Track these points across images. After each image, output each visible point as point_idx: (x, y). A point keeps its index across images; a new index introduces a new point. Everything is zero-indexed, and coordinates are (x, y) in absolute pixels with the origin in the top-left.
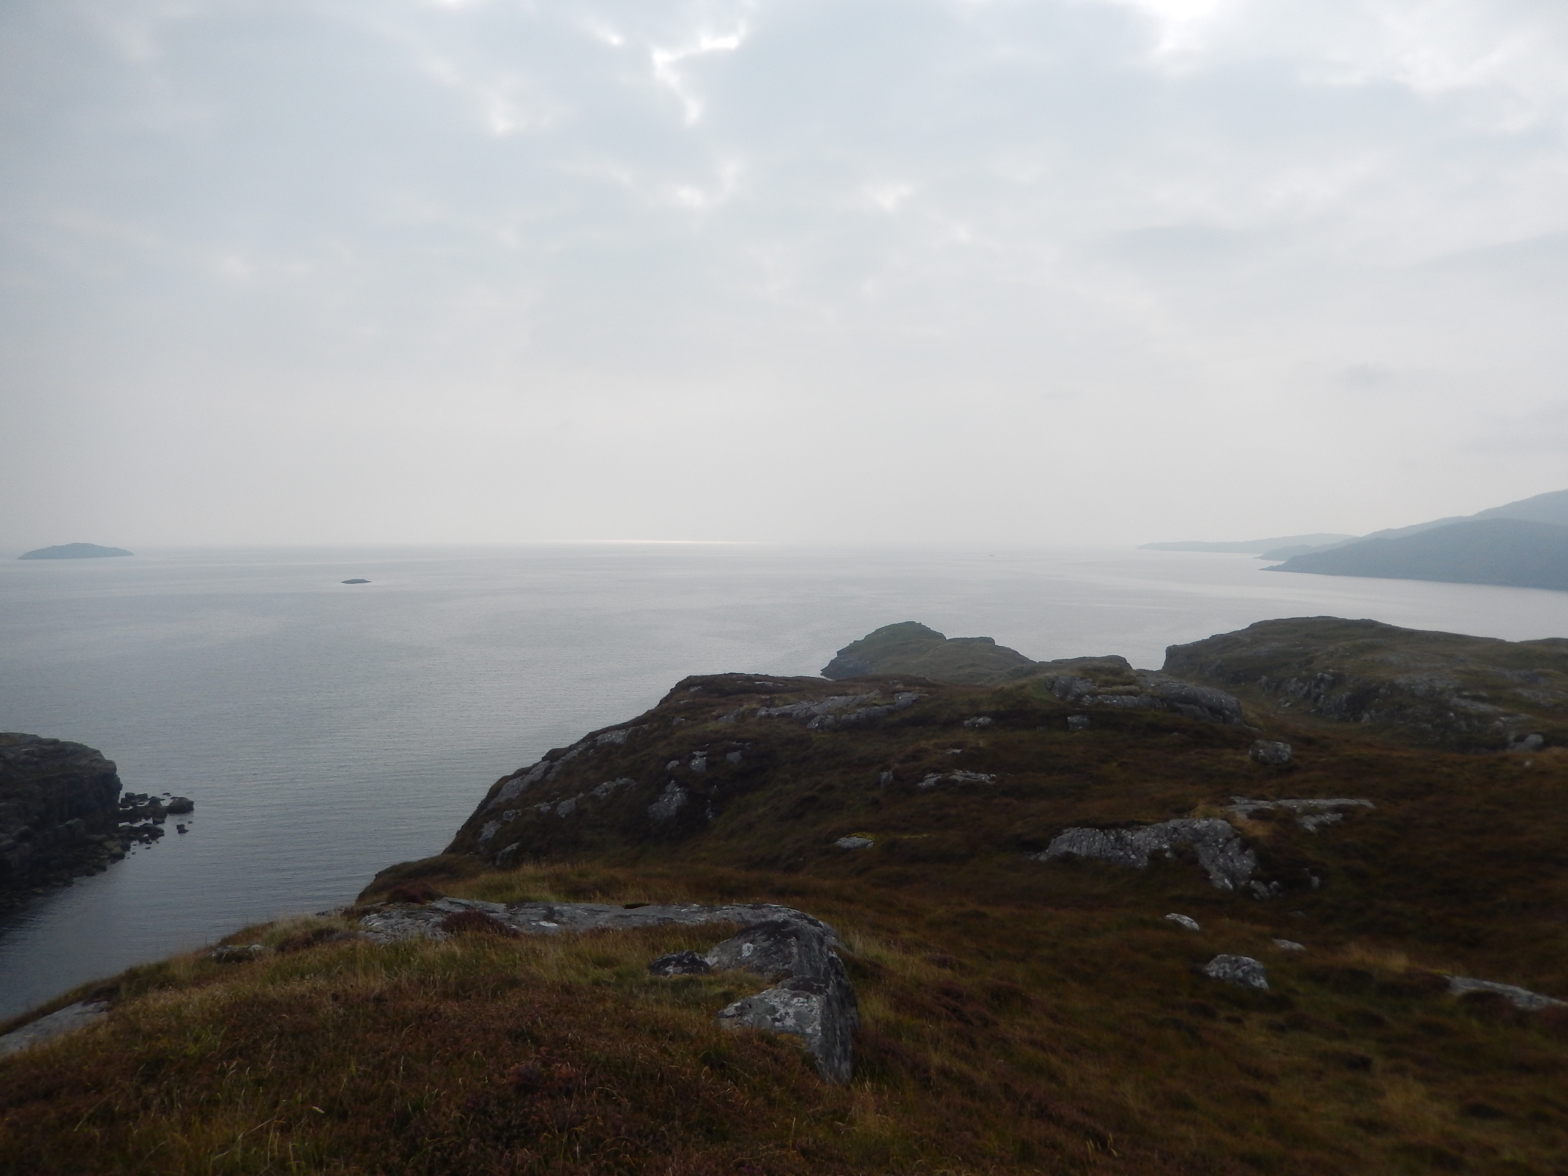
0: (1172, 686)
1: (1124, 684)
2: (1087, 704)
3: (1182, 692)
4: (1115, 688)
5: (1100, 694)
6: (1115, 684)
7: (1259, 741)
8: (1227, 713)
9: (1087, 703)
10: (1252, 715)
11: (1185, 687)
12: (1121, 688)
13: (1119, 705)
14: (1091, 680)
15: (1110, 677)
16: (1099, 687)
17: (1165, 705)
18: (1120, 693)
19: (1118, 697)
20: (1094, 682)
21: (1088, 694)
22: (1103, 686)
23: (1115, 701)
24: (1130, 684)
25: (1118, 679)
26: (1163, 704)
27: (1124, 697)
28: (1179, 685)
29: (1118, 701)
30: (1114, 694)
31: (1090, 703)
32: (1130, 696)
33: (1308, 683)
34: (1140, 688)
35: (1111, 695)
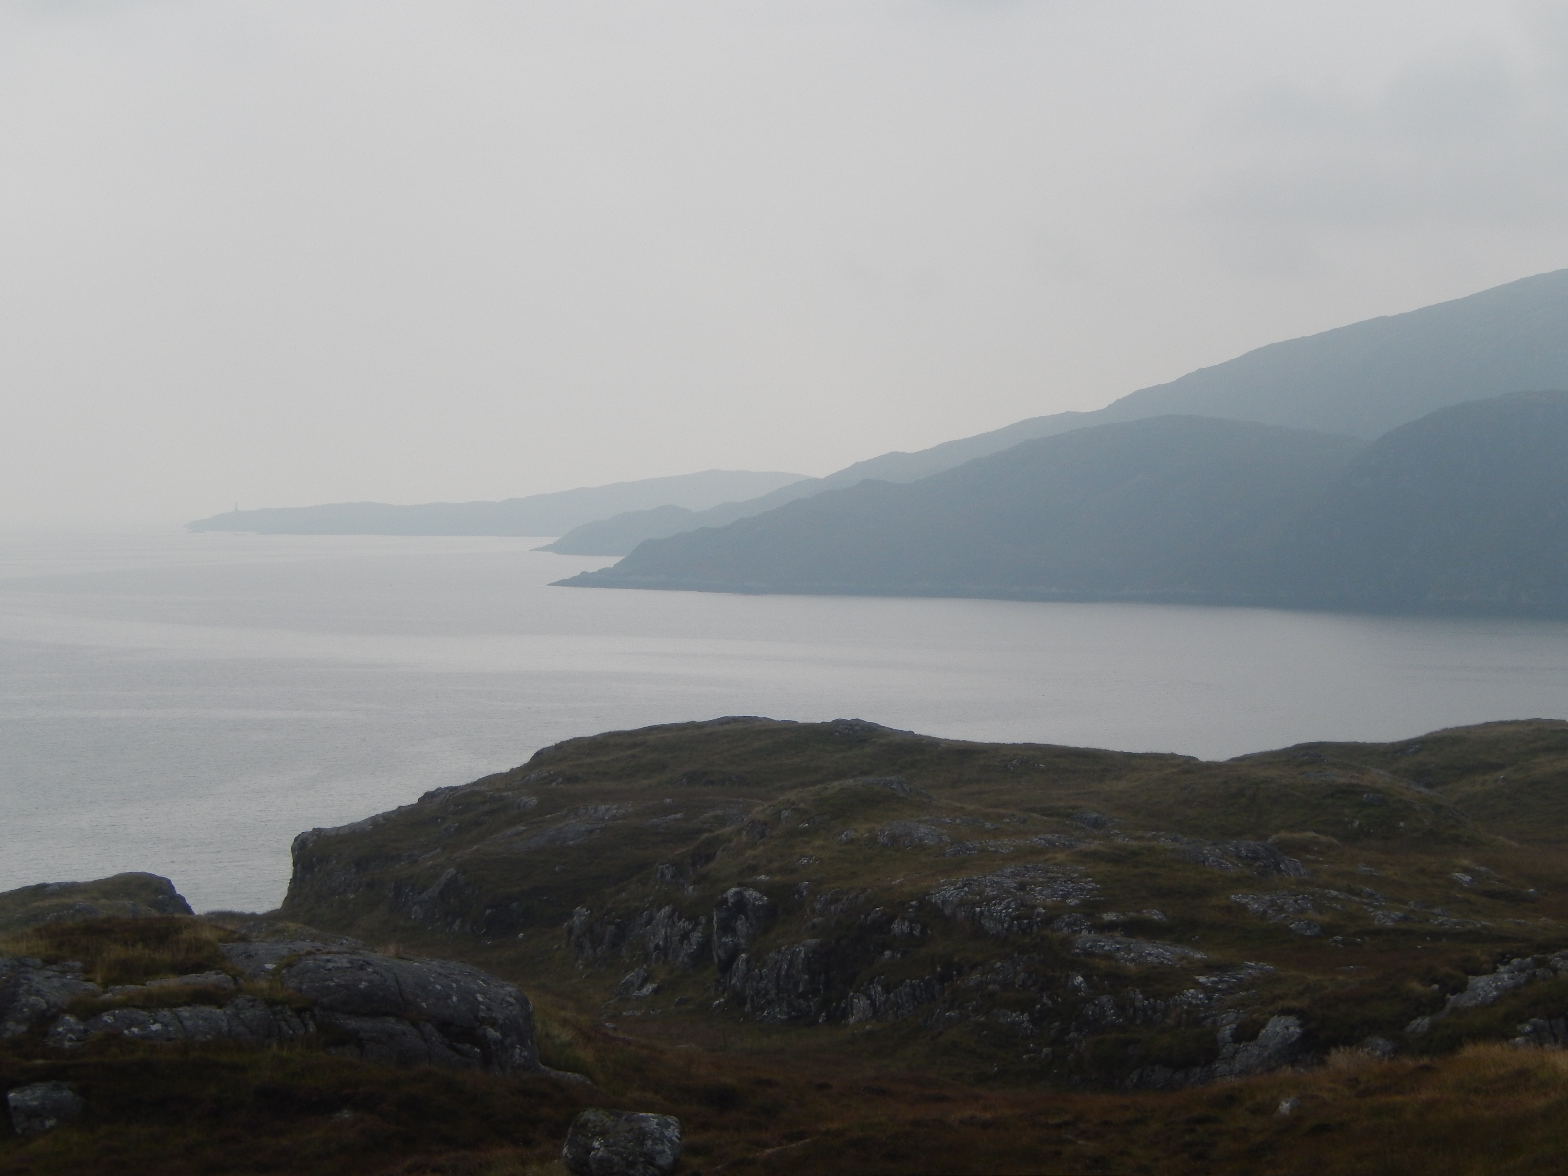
0: (330, 965)
1: (181, 970)
2: (67, 1044)
3: (361, 980)
4: (154, 985)
5: (107, 1007)
6: (152, 970)
7: (589, 1115)
8: (493, 1033)
9: (71, 1040)
10: (565, 1035)
11: (369, 964)
12: (172, 982)
13: (170, 1039)
14: (78, 964)
15: (139, 951)
16: (106, 984)
17: (312, 1028)
18: (170, 1001)
19: (165, 1013)
20: (87, 971)
21: (71, 1010)
22: (116, 982)
23: (156, 1027)
24: (199, 968)
25: (164, 956)
26: (306, 1026)
27: (185, 1012)
28: (351, 962)
29: (165, 1025)
30: (153, 1003)
31: (78, 1040)
32: (202, 1008)
33: (703, 920)
34: (234, 978)
35: (143, 1008)
